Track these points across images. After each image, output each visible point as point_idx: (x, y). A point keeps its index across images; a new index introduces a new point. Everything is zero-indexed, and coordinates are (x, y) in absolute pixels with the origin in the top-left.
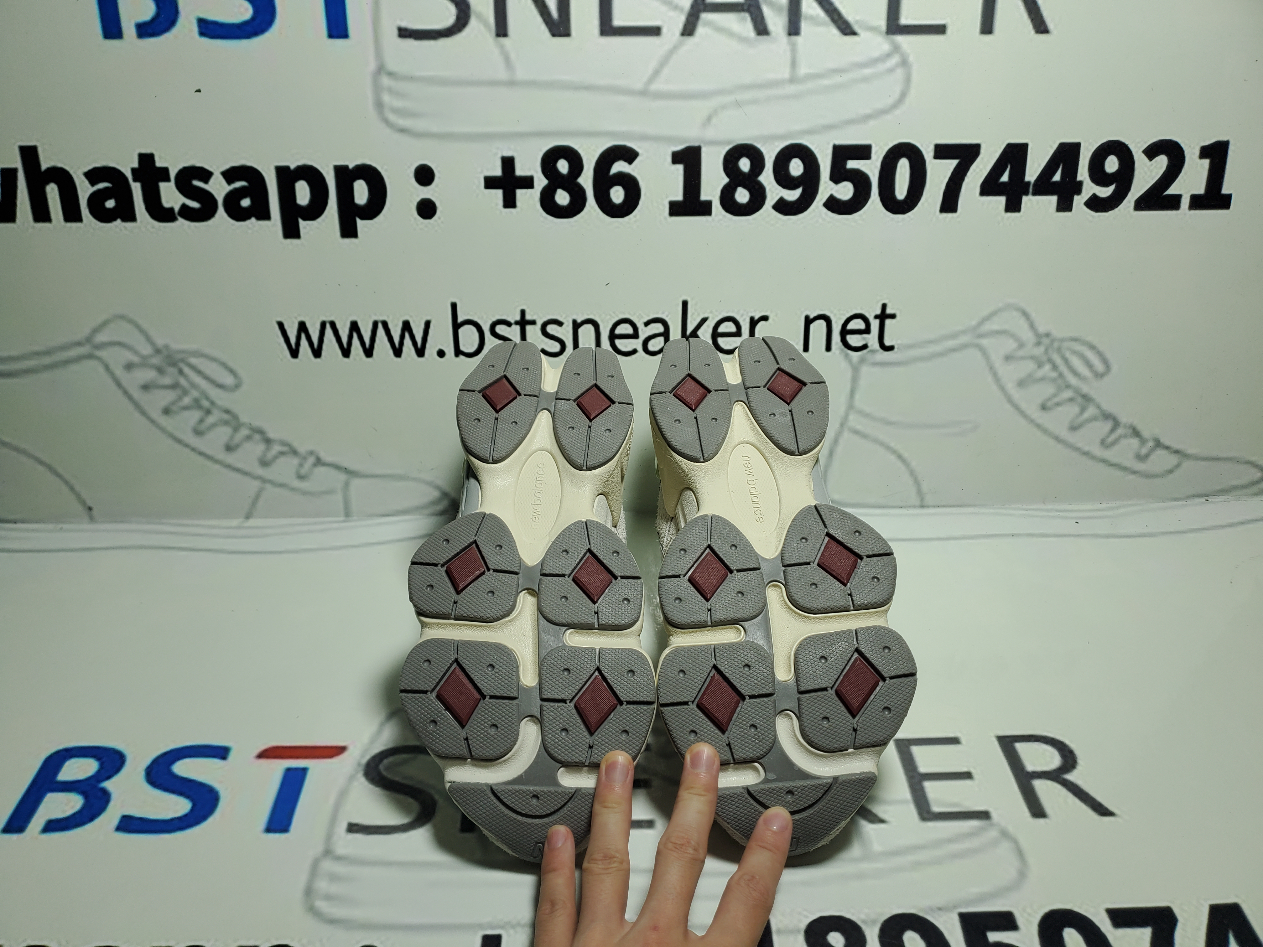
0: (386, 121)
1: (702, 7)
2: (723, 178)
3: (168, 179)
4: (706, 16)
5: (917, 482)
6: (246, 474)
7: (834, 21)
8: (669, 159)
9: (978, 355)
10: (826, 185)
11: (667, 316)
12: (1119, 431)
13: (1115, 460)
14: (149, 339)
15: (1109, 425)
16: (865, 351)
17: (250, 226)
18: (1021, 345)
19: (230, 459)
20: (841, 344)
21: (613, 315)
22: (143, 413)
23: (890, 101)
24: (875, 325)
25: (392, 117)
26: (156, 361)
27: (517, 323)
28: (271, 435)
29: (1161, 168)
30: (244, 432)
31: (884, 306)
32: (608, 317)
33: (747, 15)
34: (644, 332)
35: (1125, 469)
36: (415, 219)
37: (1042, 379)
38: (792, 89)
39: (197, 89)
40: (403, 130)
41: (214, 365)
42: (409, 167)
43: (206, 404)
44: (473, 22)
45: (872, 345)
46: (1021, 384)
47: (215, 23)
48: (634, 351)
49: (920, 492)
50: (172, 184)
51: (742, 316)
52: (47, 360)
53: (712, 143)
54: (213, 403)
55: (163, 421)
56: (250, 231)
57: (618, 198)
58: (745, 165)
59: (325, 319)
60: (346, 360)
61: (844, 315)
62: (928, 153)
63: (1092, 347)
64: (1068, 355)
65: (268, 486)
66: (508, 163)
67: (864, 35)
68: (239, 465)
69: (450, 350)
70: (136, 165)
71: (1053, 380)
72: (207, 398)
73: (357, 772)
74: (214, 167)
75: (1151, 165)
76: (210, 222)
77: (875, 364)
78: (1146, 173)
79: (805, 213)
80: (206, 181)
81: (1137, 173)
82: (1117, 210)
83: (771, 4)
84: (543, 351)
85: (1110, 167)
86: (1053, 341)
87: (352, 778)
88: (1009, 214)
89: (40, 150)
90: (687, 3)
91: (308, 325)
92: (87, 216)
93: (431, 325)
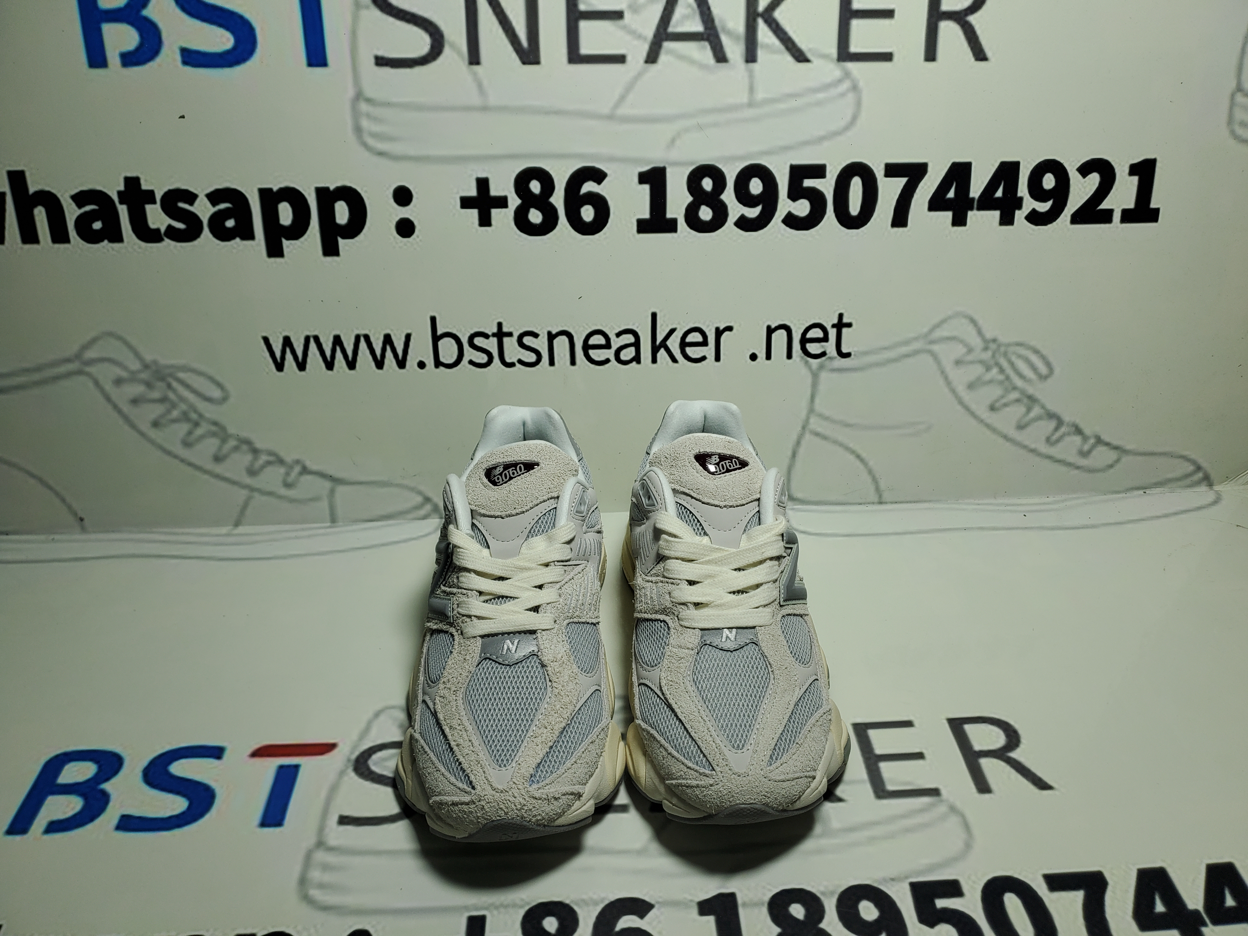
0: (365, 145)
1: (664, 36)
3: (154, 202)
4: (668, 45)
5: (875, 480)
6: (234, 483)
7: (788, 49)
8: (636, 179)
9: (929, 359)
10: (784, 203)
11: (637, 328)
12: (1063, 429)
13: (1059, 456)
14: (137, 354)
15: (1053, 424)
16: (824, 358)
17: (235, 246)
18: (970, 350)
19: (218, 469)
20: (801, 352)
21: (586, 327)
22: (133, 426)
23: (842, 124)
24: (832, 333)
25: (371, 141)
26: (144, 376)
27: (494, 335)
28: (258, 445)
29: (1094, 184)
30: (232, 443)
31: (841, 316)
32: (582, 329)
33: (706, 44)
34: (616, 343)
35: (1069, 465)
36: (395, 238)
37: (991, 382)
38: (751, 112)
39: (181, 114)
40: (381, 154)
41: (201, 380)
42: (388, 189)
43: (194, 416)
44: (447, 51)
45: (830, 353)
46: (971, 386)
48: (607, 361)
49: (877, 489)
50: (158, 206)
51: (708, 326)
52: (36, 377)
53: (675, 164)
54: (201, 416)
55: (153, 433)
56: (234, 251)
57: (588, 217)
58: (707, 184)
59: (308, 333)
60: (330, 372)
61: (803, 324)
63: (1036, 352)
64: (1014, 358)
65: (256, 495)
66: (483, 184)
67: (816, 62)
68: (228, 475)
69: (430, 362)
70: (122, 188)
71: (1001, 383)
72: (195, 411)
73: (347, 768)
74: (199, 189)
75: (1085, 182)
76: (196, 243)
77: (833, 370)
78: (1080, 190)
79: (765, 229)
80: (191, 203)
81: (1072, 189)
82: (1054, 223)
83: (729, 33)
84: (520, 362)
85: (1047, 184)
86: (999, 346)
87: (342, 773)
88: (956, 228)
89: (28, 175)
90: (649, 32)
91: (293, 340)
92: (74, 237)
93: (412, 338)
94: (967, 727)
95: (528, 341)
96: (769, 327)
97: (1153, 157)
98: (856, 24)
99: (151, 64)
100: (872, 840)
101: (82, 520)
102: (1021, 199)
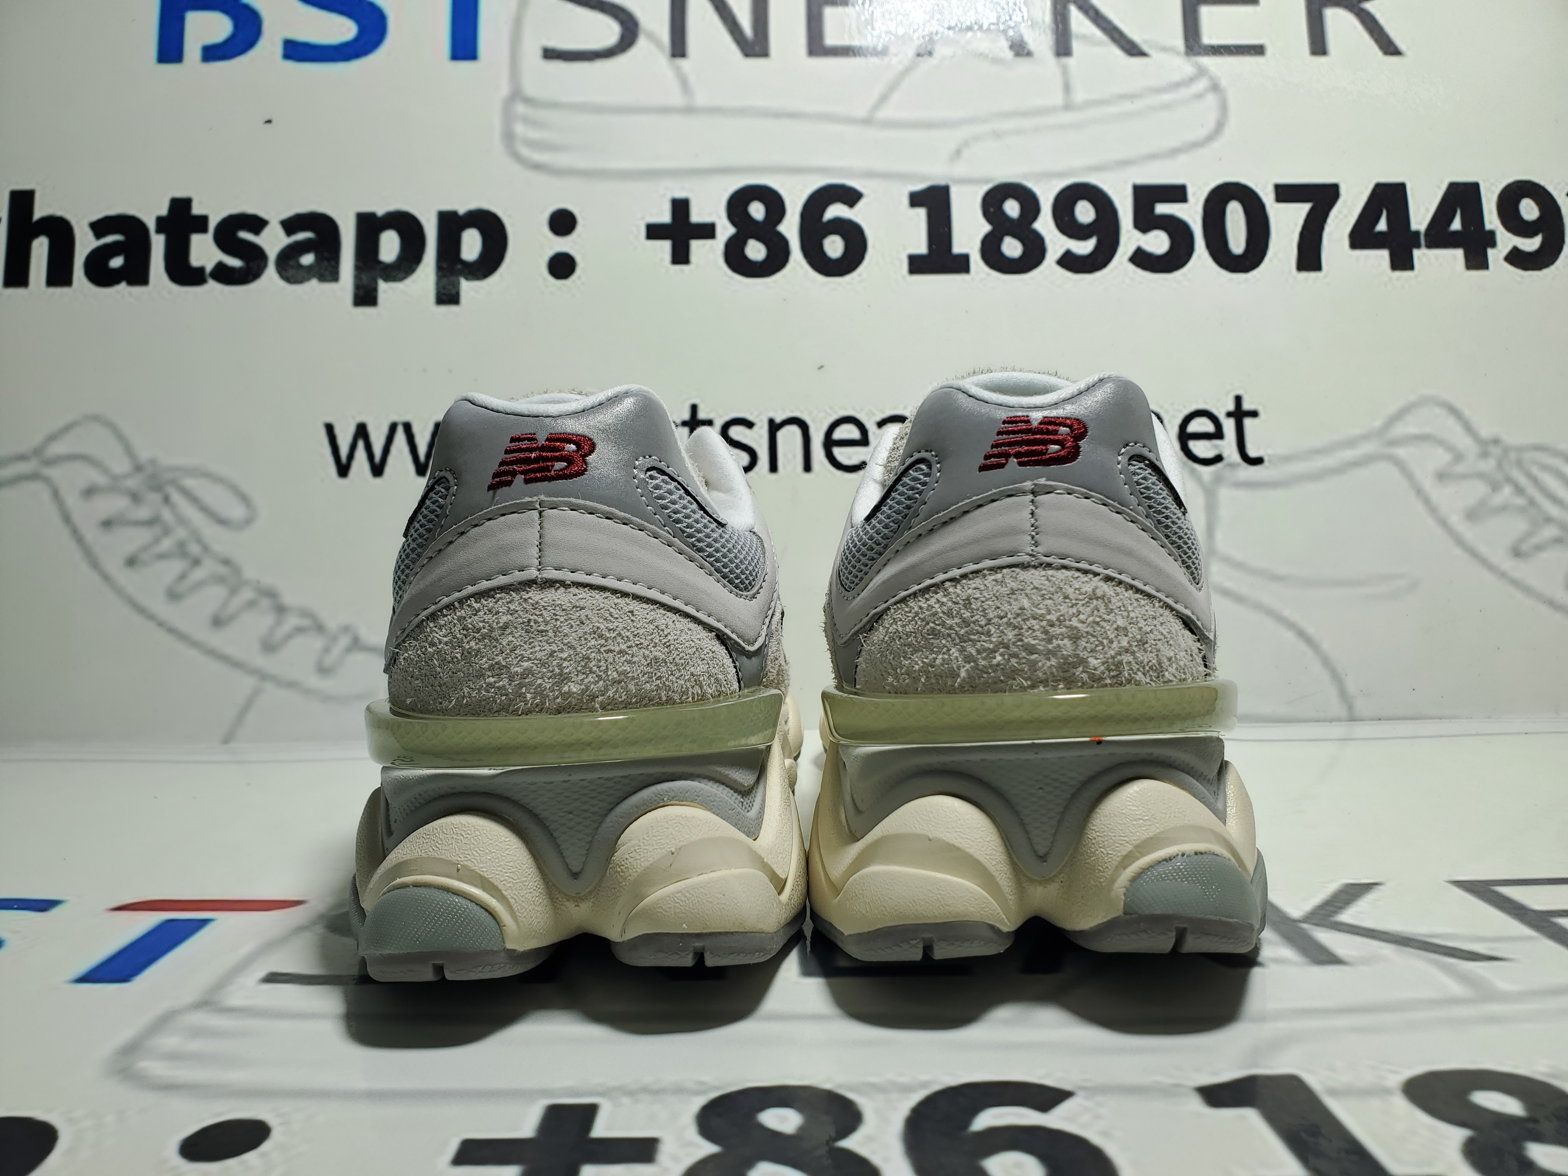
0: (517, 156)
2: (983, 226)
3: (204, 231)
5: (1337, 678)
6: (237, 664)
7: (1114, 40)
8: (906, 201)
9: (1394, 471)
10: (1129, 235)
14: (128, 450)
16: (1219, 466)
17: (308, 290)
18: (1459, 457)
19: (216, 639)
20: (1181, 453)
21: (830, 410)
22: (95, 564)
23: (1203, 132)
24: (1229, 426)
25: (525, 151)
26: (132, 483)
27: (684, 424)
28: (288, 599)
30: (247, 594)
31: (1238, 399)
32: (822, 414)
36: (545, 279)
37: (1504, 508)
38: (1069, 117)
39: (268, 119)
40: (538, 167)
41: (219, 489)
42: (542, 213)
43: (194, 549)
44: (642, 42)
46: (1472, 515)
48: (863, 465)
49: (1343, 694)
50: (209, 237)
53: (963, 181)
54: (206, 548)
55: (123, 576)
56: (306, 297)
57: (835, 251)
58: (1012, 208)
59: (397, 419)
60: (420, 479)
61: (1181, 411)
62: (1266, 195)
64: (1535, 470)
65: (269, 686)
66: (680, 207)
67: (1156, 57)
68: (229, 650)
70: (164, 213)
72: (199, 540)
74: (272, 214)
76: (252, 286)
77: (1238, 484)
79: (1105, 270)
81: (1566, 221)
82: (1552, 267)
85: (1528, 213)
86: (1506, 450)
88: (1398, 273)
89: (38, 196)
91: (370, 429)
92: (79, 279)
98: (1206, 12)
99: (241, 59)
102: (1492, 233)
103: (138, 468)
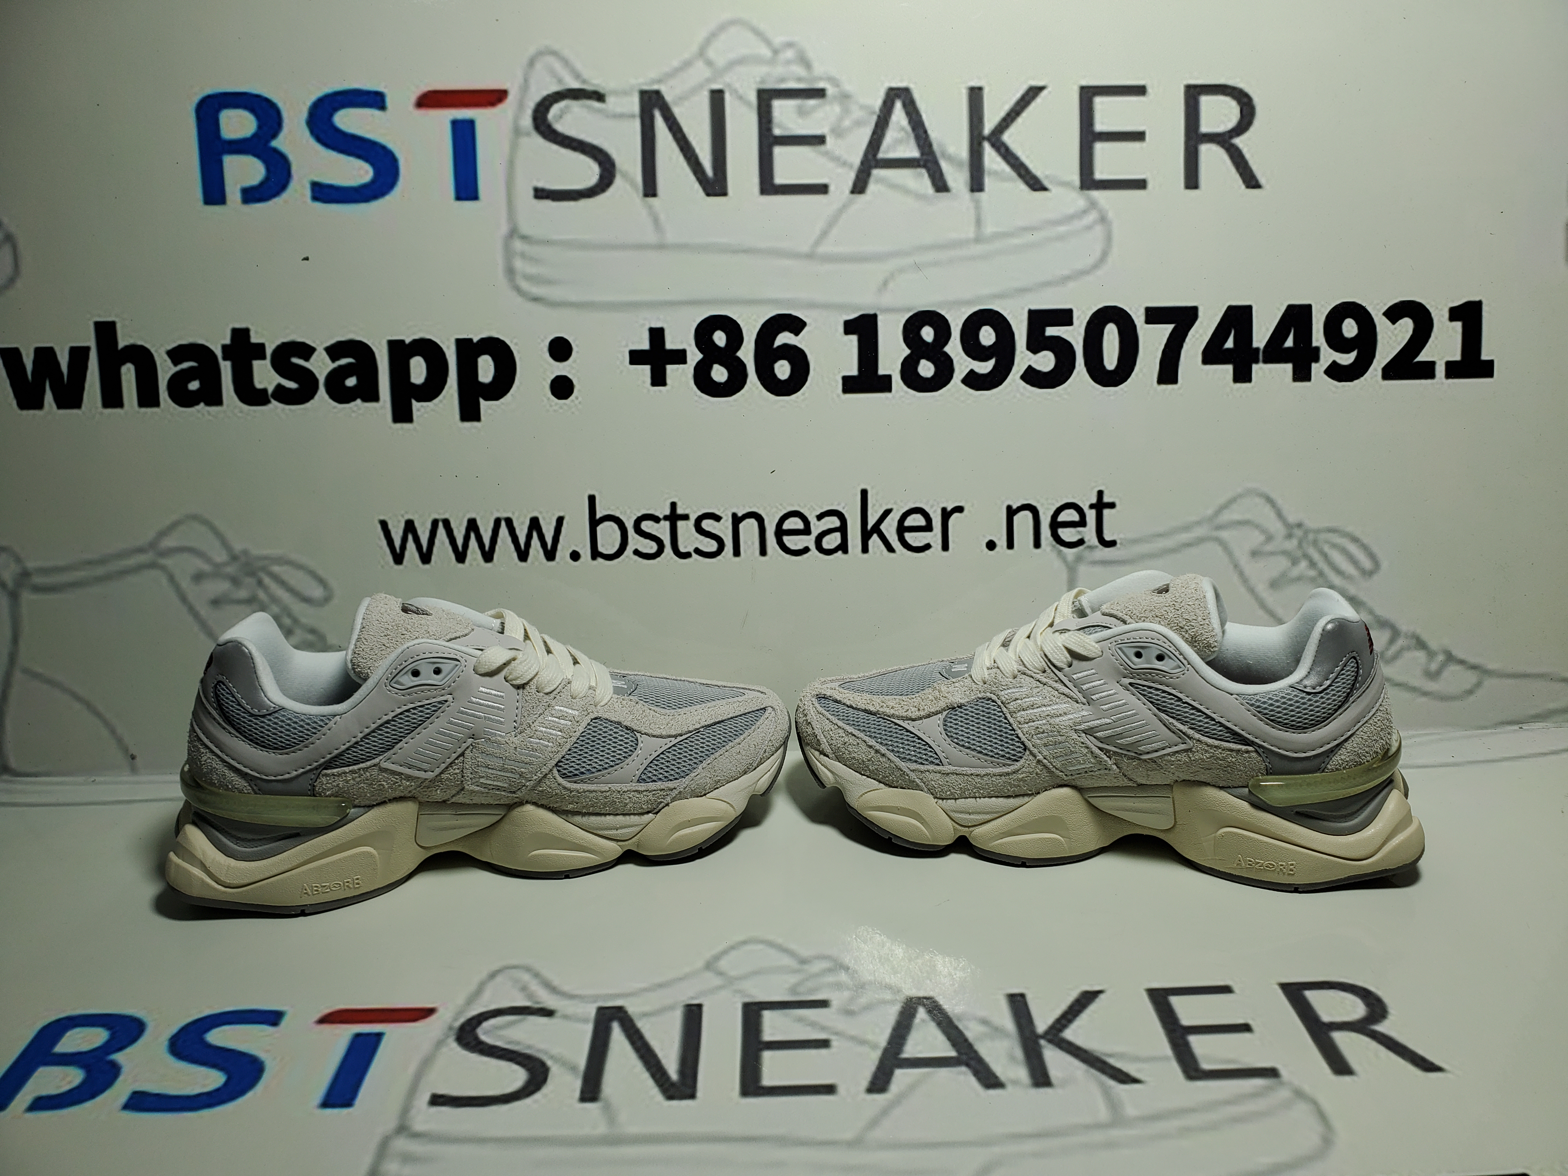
0: (518, 290)
1: (873, 163)
2: (904, 350)
3: (263, 357)
4: (876, 173)
7: (1020, 176)
8: (841, 329)
9: (1219, 549)
10: (1023, 355)
11: (844, 508)
12: (1400, 642)
13: (1400, 680)
14: (225, 544)
15: (1386, 636)
16: (1081, 548)
17: (355, 409)
18: (1269, 538)
20: (1051, 539)
21: (780, 507)
23: (1090, 261)
24: (1091, 515)
25: (524, 285)
26: (230, 570)
27: (666, 518)
29: (1407, 331)
31: (1100, 494)
32: (774, 510)
33: (923, 171)
34: (817, 527)
35: (1413, 689)
36: (549, 399)
37: (1299, 579)
38: (978, 249)
39: (305, 256)
40: (536, 299)
41: (300, 574)
42: (543, 341)
43: (287, 621)
44: (618, 181)
45: (1089, 540)
46: (1274, 584)
47: (331, 187)
48: (806, 550)
50: (267, 362)
51: (932, 507)
52: (100, 571)
53: (888, 310)
54: (295, 621)
56: (353, 415)
57: (783, 374)
58: (928, 334)
59: (437, 516)
60: (460, 565)
61: (1053, 504)
62: (1138, 317)
63: (1355, 540)
64: (1326, 548)
66: (657, 335)
67: (1055, 190)
69: (585, 552)
70: (227, 341)
71: (1313, 580)
72: (290, 615)
73: (447, 1037)
74: (318, 342)
75: (1395, 329)
76: (308, 405)
77: (1094, 563)
78: (1391, 338)
79: (1000, 387)
80: (307, 359)
81: (1379, 337)
82: (1362, 379)
83: (950, 159)
84: (698, 551)
85: (1349, 331)
86: (1306, 532)
87: (440, 1044)
88: (1238, 385)
89: (119, 327)
90: (856, 159)
91: (417, 524)
92: (165, 400)
93: (565, 522)
94: (1309, 994)
95: (708, 525)
96: (1009, 508)
97: (1477, 299)
98: (1100, 148)
99: (276, 200)
100: (1185, 1131)
101: (133, 757)
102: (1317, 349)
103: (234, 558)
